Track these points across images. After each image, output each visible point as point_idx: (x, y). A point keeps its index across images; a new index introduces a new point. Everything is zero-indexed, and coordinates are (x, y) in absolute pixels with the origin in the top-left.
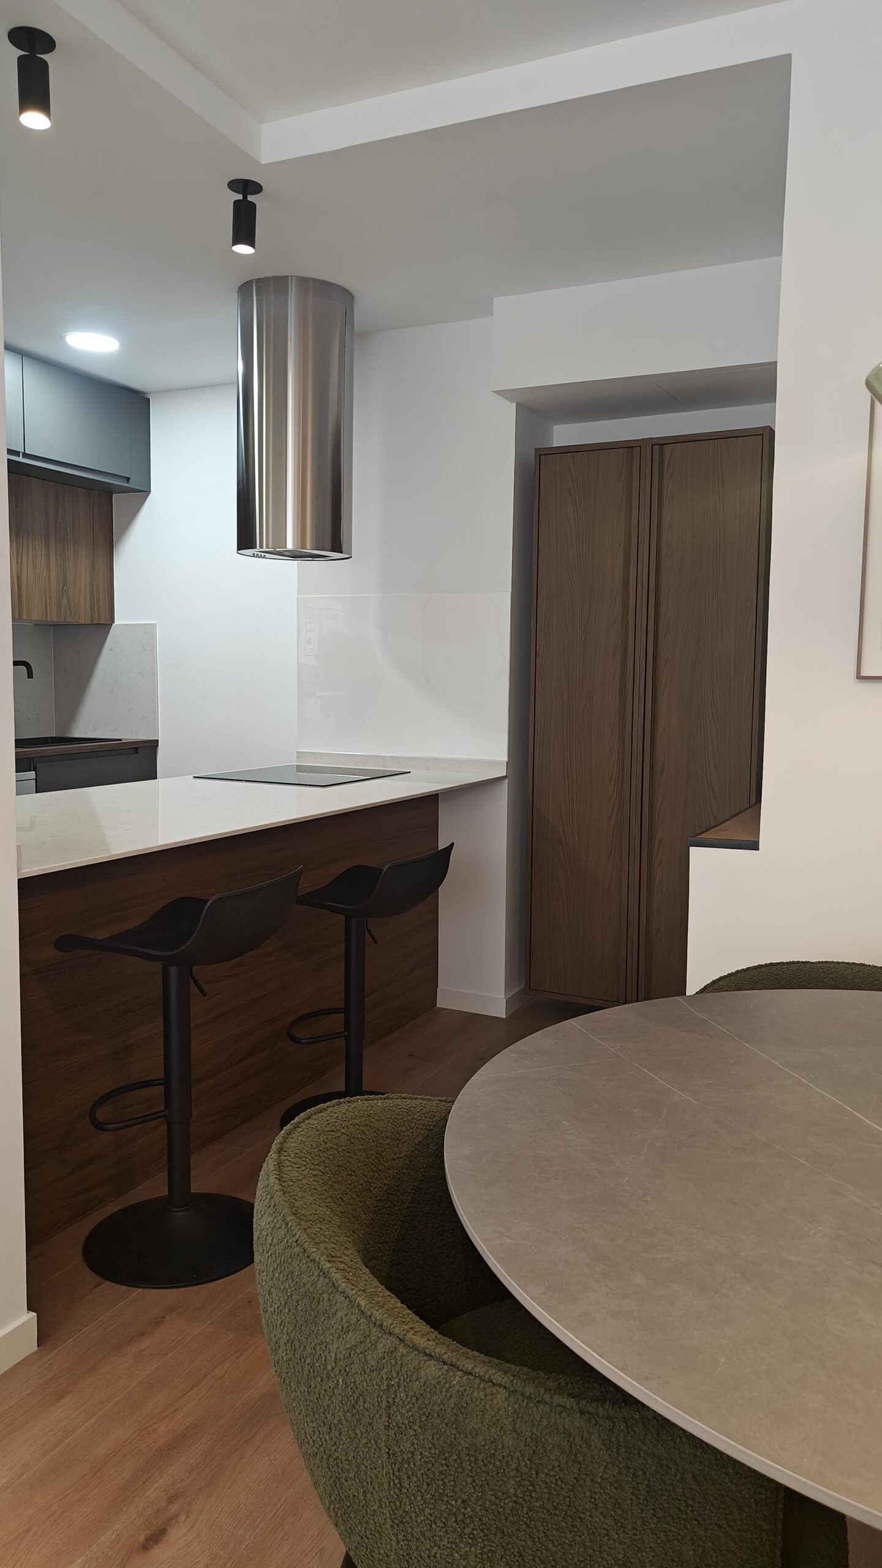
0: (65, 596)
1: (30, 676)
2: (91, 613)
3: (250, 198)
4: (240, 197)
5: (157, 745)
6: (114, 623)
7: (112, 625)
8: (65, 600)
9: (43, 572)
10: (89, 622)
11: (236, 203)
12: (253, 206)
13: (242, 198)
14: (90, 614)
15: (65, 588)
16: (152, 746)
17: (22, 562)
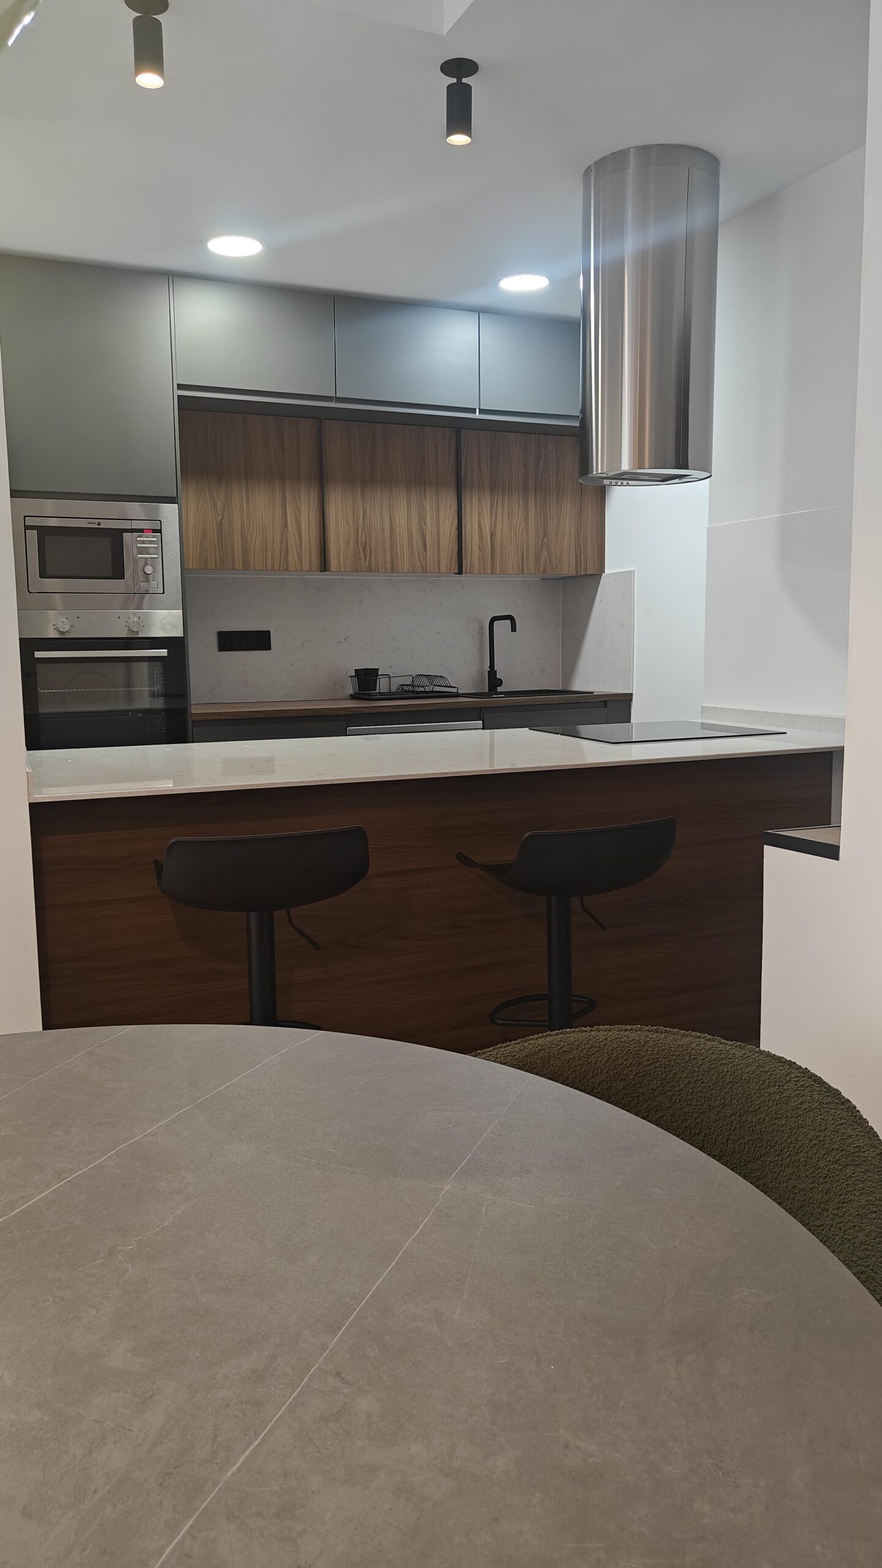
0: (545, 547)
1: (514, 629)
2: (576, 565)
3: (464, 80)
4: (454, 80)
5: (631, 700)
6: (604, 572)
7: (602, 575)
8: (545, 553)
9: (520, 526)
10: (574, 573)
11: (450, 87)
12: (468, 88)
13: (456, 82)
14: (574, 565)
15: (546, 540)
16: (627, 699)
17: (496, 517)
